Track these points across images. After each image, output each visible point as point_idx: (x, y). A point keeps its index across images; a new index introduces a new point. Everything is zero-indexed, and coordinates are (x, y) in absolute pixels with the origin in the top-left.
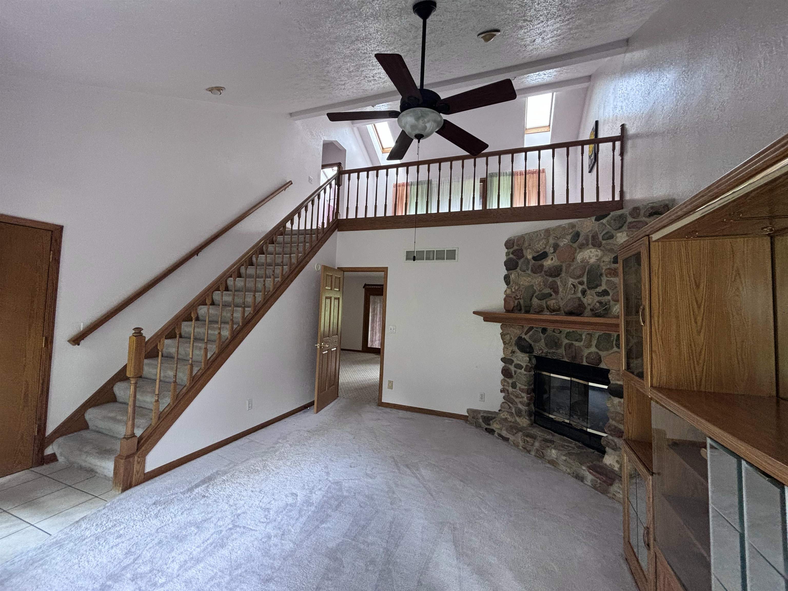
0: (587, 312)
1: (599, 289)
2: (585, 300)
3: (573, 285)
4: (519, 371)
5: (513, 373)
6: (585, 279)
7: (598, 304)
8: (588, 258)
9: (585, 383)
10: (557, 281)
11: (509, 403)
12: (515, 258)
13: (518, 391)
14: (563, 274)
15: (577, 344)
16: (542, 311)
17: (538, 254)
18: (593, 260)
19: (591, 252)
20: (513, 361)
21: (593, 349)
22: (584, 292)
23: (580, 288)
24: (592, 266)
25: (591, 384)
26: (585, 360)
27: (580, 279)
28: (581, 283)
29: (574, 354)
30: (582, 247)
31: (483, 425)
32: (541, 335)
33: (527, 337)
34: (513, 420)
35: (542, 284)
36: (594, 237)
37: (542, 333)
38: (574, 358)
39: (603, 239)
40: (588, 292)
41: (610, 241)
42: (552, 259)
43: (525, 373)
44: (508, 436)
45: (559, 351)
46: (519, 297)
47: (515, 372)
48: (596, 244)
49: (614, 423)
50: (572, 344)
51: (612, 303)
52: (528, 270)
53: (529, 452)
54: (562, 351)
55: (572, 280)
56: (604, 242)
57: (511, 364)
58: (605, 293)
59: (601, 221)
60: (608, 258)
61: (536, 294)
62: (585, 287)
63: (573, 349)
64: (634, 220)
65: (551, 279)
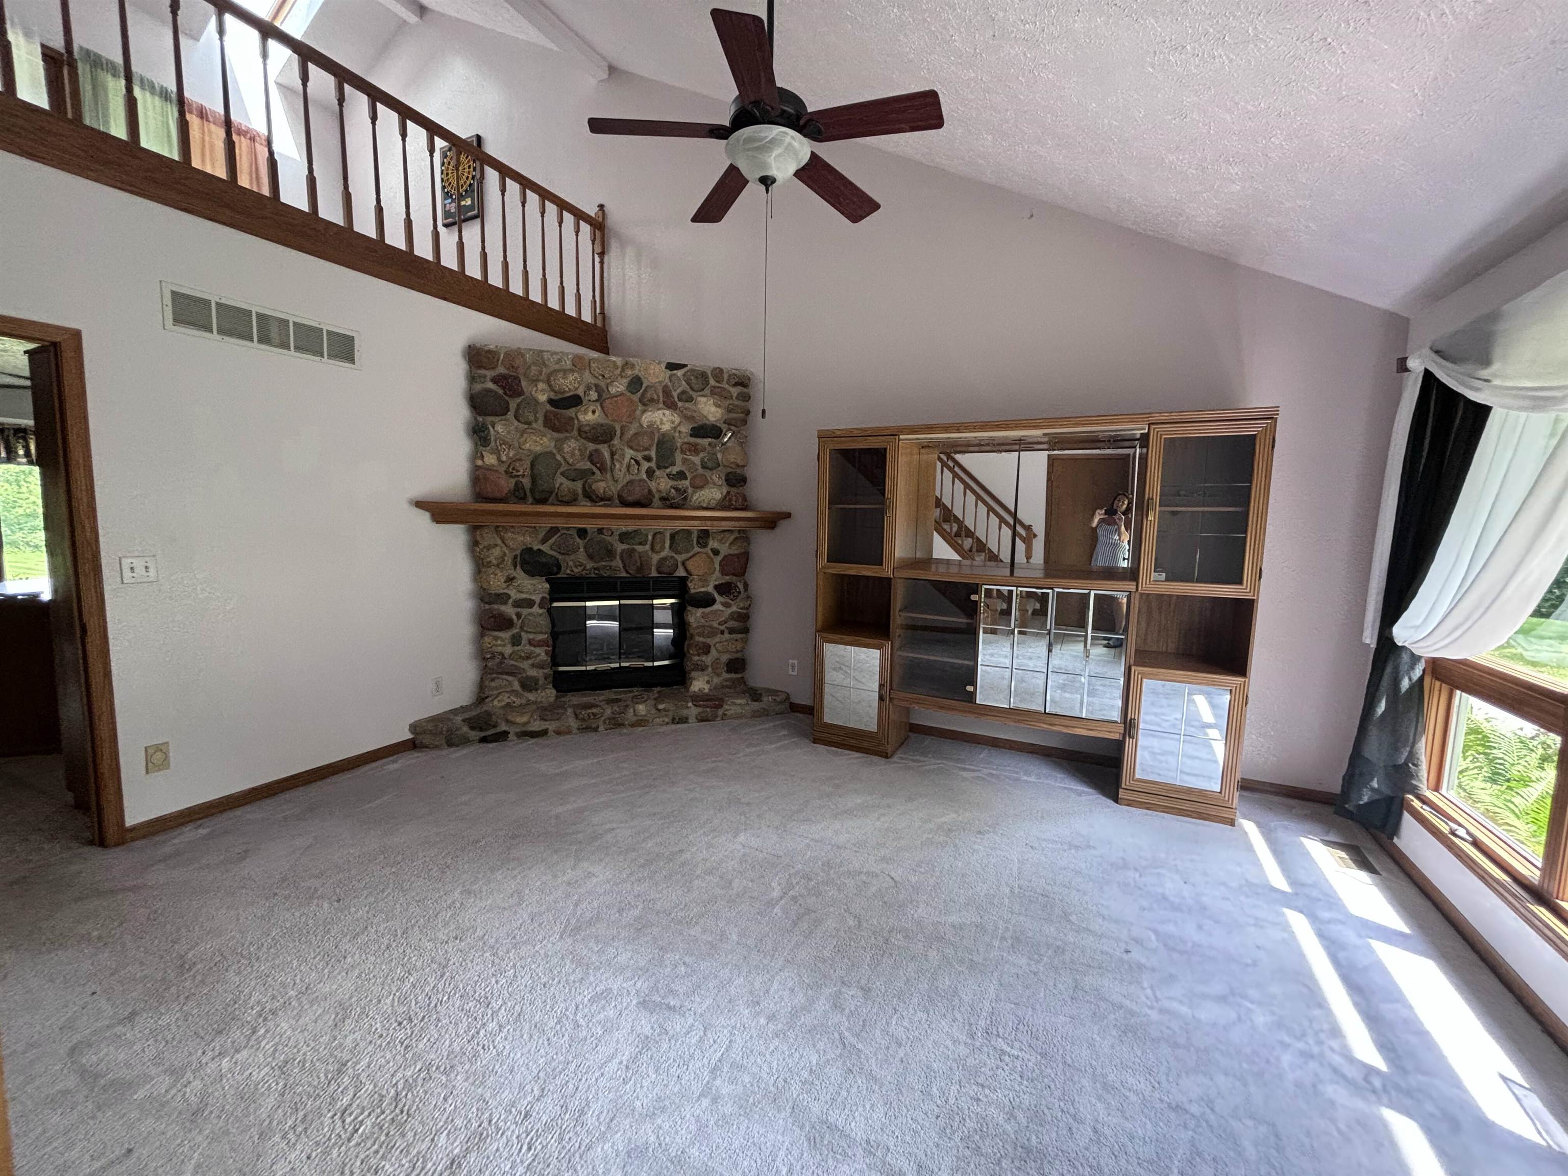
0: (656, 501)
1: (674, 470)
2: (653, 485)
3: (635, 460)
4: (525, 611)
5: (514, 617)
6: (653, 454)
7: (673, 490)
8: (658, 423)
9: (649, 602)
10: (603, 450)
11: (505, 677)
12: (501, 391)
13: (528, 647)
14: (616, 441)
15: (639, 548)
16: (576, 500)
17: (560, 396)
18: (666, 427)
19: (664, 414)
20: (509, 597)
21: (666, 552)
22: (650, 473)
23: (645, 465)
24: (664, 435)
25: (656, 602)
26: (653, 568)
27: (646, 453)
28: (648, 459)
29: (639, 564)
30: (647, 403)
31: (475, 735)
32: (578, 540)
33: (545, 548)
34: (524, 701)
35: (576, 452)
36: (667, 392)
37: (579, 537)
38: (640, 569)
39: (680, 400)
40: (658, 473)
41: (687, 405)
42: (594, 412)
43: (541, 611)
44: (544, 725)
45: (613, 564)
46: (521, 473)
47: (519, 616)
48: (670, 405)
49: (701, 639)
50: (634, 550)
51: (690, 490)
52: (536, 421)
53: (596, 730)
54: (618, 563)
55: (632, 452)
56: (680, 404)
57: (505, 603)
58: (681, 475)
59: (675, 372)
60: (685, 429)
61: (562, 469)
62: (653, 464)
63: (637, 558)
64: (717, 384)
65: (591, 446)
